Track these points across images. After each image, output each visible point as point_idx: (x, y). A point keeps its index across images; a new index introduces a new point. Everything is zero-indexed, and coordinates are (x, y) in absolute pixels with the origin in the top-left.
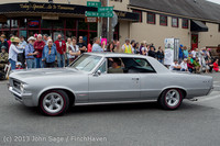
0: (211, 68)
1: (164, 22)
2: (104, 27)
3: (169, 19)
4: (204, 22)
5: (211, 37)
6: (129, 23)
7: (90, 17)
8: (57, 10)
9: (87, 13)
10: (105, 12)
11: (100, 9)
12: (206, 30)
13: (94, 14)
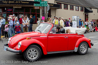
1: (72, 9)
2: (43, 11)
3: (74, 7)
4: (91, 8)
5: (94, 15)
6: (55, 9)
7: (36, 6)
8: (21, 4)
9: (35, 5)
10: (44, 4)
11: (41, 3)
12: (92, 12)
13: (38, 5)
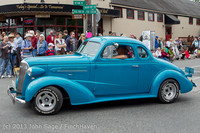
0: (184, 56)
1: (141, 17)
2: (89, 22)
3: (146, 14)
4: (177, 16)
5: (183, 29)
6: (111, 19)
7: (76, 14)
8: (48, 9)
9: (74, 11)
10: (90, 9)
11: (85, 8)
12: (178, 23)
13: (80, 11)
